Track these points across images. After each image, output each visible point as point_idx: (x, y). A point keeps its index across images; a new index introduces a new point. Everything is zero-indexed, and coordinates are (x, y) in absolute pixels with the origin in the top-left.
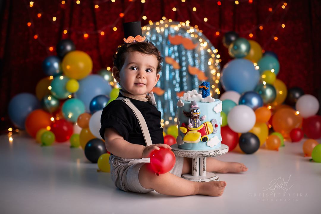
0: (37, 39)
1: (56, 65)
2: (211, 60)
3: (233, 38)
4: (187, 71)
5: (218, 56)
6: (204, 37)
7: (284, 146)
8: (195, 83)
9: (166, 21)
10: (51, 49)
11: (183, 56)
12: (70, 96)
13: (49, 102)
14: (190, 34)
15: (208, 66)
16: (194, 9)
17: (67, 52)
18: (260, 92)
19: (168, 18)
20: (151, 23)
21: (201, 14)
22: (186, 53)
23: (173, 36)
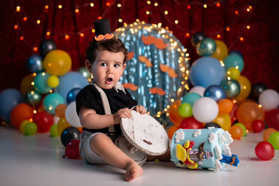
0: (23, 40)
1: (39, 63)
2: (181, 58)
3: (201, 38)
4: (159, 68)
5: (187, 55)
6: (175, 37)
7: (246, 136)
8: (166, 79)
9: (140, 23)
10: (35, 49)
11: (155, 54)
12: (51, 91)
13: (32, 97)
14: (162, 34)
15: (178, 64)
16: (166, 13)
17: (49, 51)
18: (225, 87)
19: (141, 20)
20: (126, 25)
21: (172, 17)
22: (158, 52)
23: (146, 37)
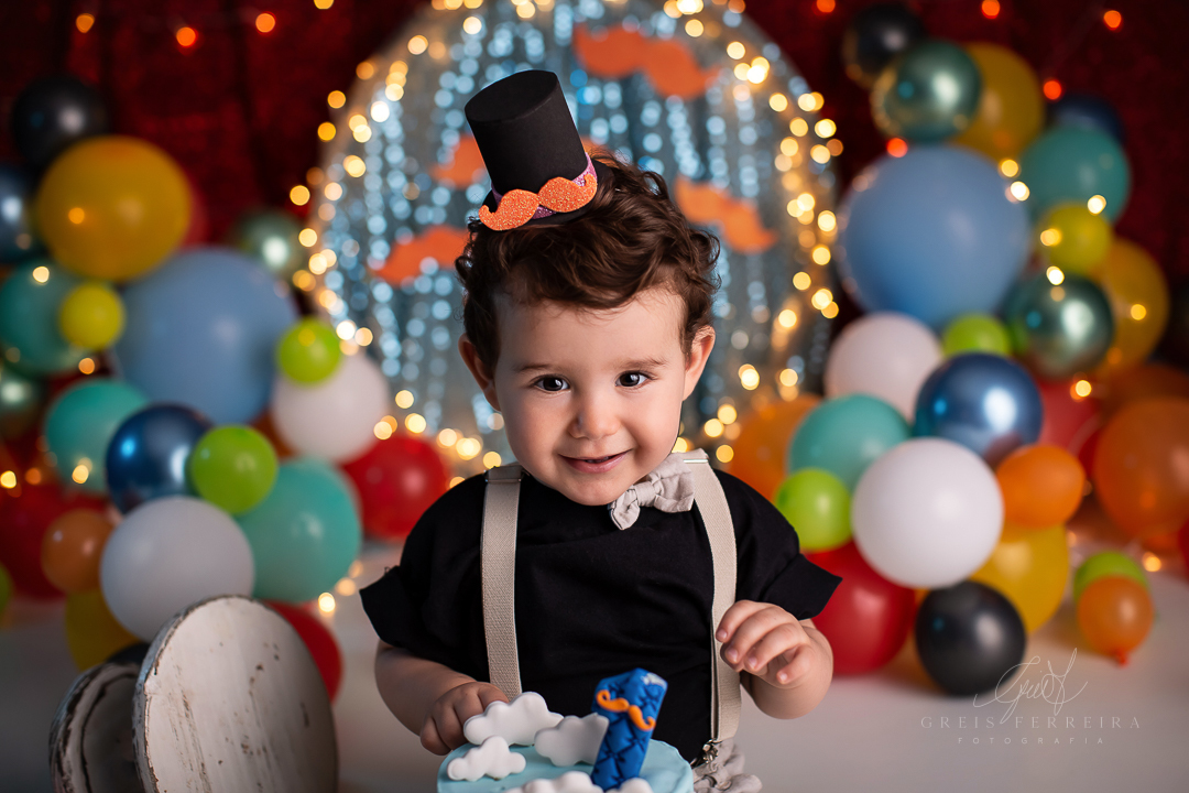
2: (789, 148)
3: (894, 39)
5: (826, 128)
6: (752, 30)
11: (649, 130)
12: (87, 365)
14: (684, 18)
15: (777, 175)
18: (1034, 319)
22: (665, 114)
23: (600, 36)
